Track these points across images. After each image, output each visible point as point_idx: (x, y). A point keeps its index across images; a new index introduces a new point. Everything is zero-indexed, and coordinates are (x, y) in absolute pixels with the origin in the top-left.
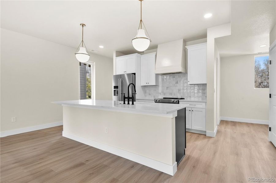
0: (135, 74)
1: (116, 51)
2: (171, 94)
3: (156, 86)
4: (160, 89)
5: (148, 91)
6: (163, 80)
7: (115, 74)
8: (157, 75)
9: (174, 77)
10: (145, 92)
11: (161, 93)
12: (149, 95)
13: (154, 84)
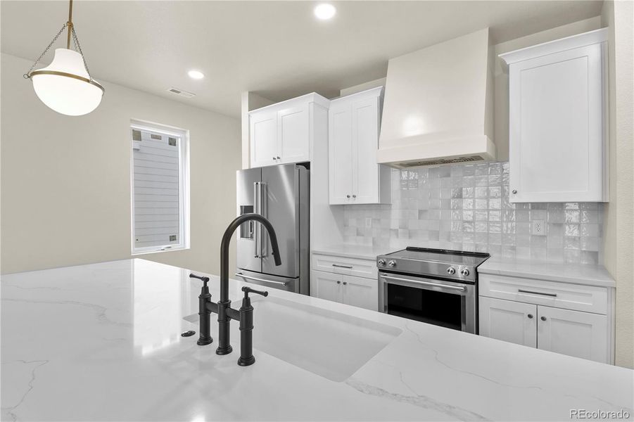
0: (307, 165)
1: (249, 93)
2: (435, 235)
3: (383, 206)
4: (395, 217)
5: (353, 222)
6: (406, 184)
7: (245, 167)
8: (385, 168)
9: (448, 175)
10: (344, 226)
11: (396, 231)
12: (358, 234)
13: (376, 200)
